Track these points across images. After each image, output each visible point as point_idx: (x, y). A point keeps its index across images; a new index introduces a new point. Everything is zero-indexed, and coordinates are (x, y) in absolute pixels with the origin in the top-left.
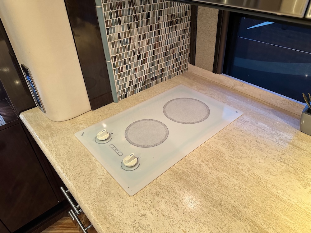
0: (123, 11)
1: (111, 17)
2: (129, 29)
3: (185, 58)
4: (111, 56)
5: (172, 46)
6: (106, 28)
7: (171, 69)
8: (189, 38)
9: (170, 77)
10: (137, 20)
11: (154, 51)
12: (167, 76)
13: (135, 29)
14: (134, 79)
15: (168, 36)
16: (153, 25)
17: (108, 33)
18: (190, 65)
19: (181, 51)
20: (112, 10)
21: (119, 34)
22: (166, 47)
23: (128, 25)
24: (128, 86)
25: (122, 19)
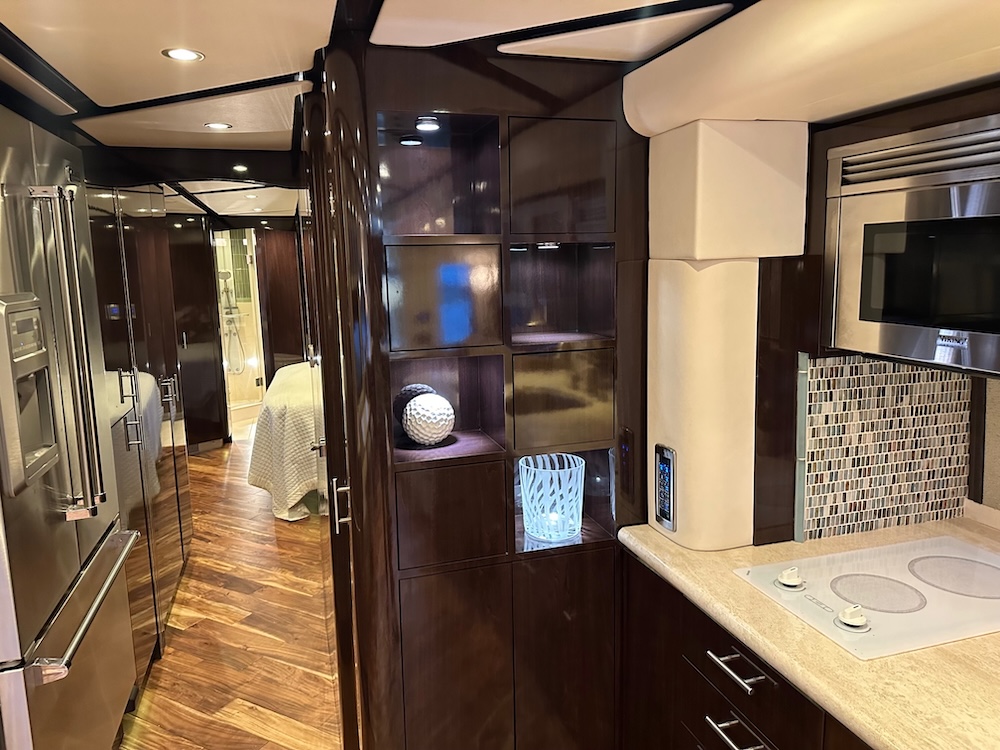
0: (839, 381)
1: (819, 389)
2: (844, 410)
3: (958, 484)
4: (807, 451)
5: (925, 454)
6: (808, 404)
7: (922, 501)
8: (967, 444)
9: (919, 519)
10: (860, 397)
11: (887, 455)
12: (912, 515)
13: (856, 413)
14: (840, 502)
15: (917, 433)
16: (889, 409)
17: (810, 413)
18: (968, 503)
19: (948, 467)
20: (822, 377)
21: (827, 416)
22: (913, 452)
23: (845, 403)
24: (826, 514)
25: (836, 392)
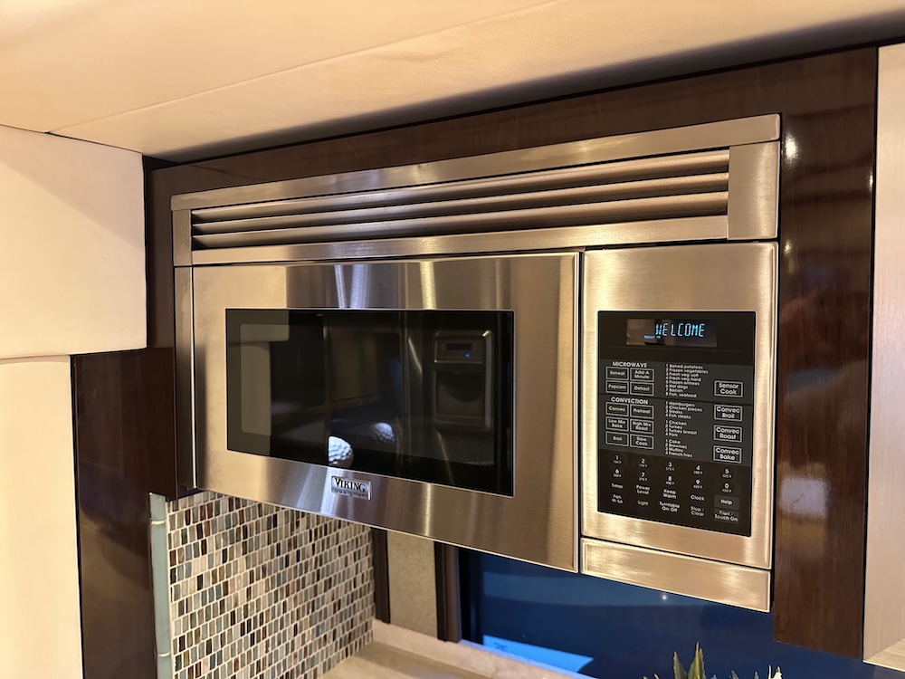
0: (214, 523)
1: (184, 541)
2: (224, 561)
3: (365, 604)
4: (174, 638)
5: (328, 584)
6: (169, 568)
7: (331, 643)
8: (370, 555)
9: (328, 666)
10: (245, 537)
11: (284, 603)
12: (319, 666)
13: (241, 560)
15: (319, 561)
16: (283, 541)
17: (173, 581)
18: (377, 625)
19: (353, 590)
20: (188, 524)
21: (200, 578)
22: (316, 587)
23: (225, 552)
25: (211, 541)
